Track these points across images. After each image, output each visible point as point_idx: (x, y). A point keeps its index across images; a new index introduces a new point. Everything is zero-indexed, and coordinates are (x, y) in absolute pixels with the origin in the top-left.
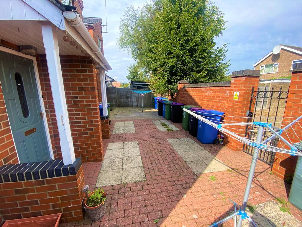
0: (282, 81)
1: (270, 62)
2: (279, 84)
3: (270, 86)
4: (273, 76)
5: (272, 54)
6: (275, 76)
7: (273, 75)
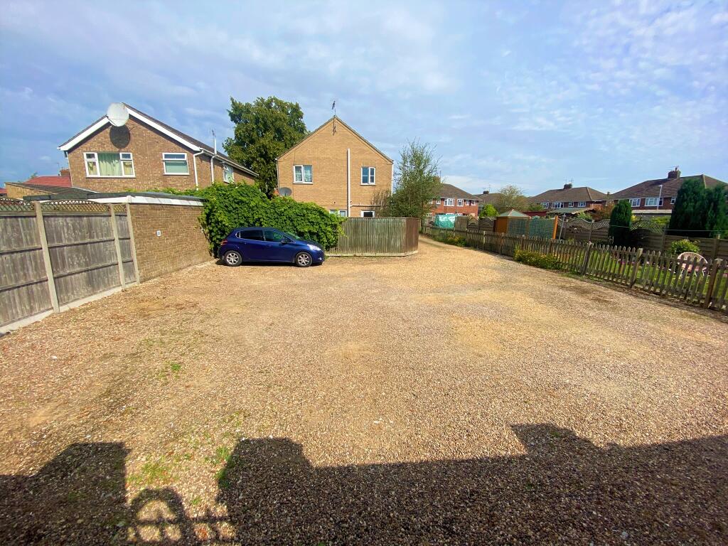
0: (156, 201)
1: (110, 148)
2: (153, 209)
3: (129, 213)
4: (126, 185)
5: (109, 124)
6: (132, 186)
7: (126, 182)
